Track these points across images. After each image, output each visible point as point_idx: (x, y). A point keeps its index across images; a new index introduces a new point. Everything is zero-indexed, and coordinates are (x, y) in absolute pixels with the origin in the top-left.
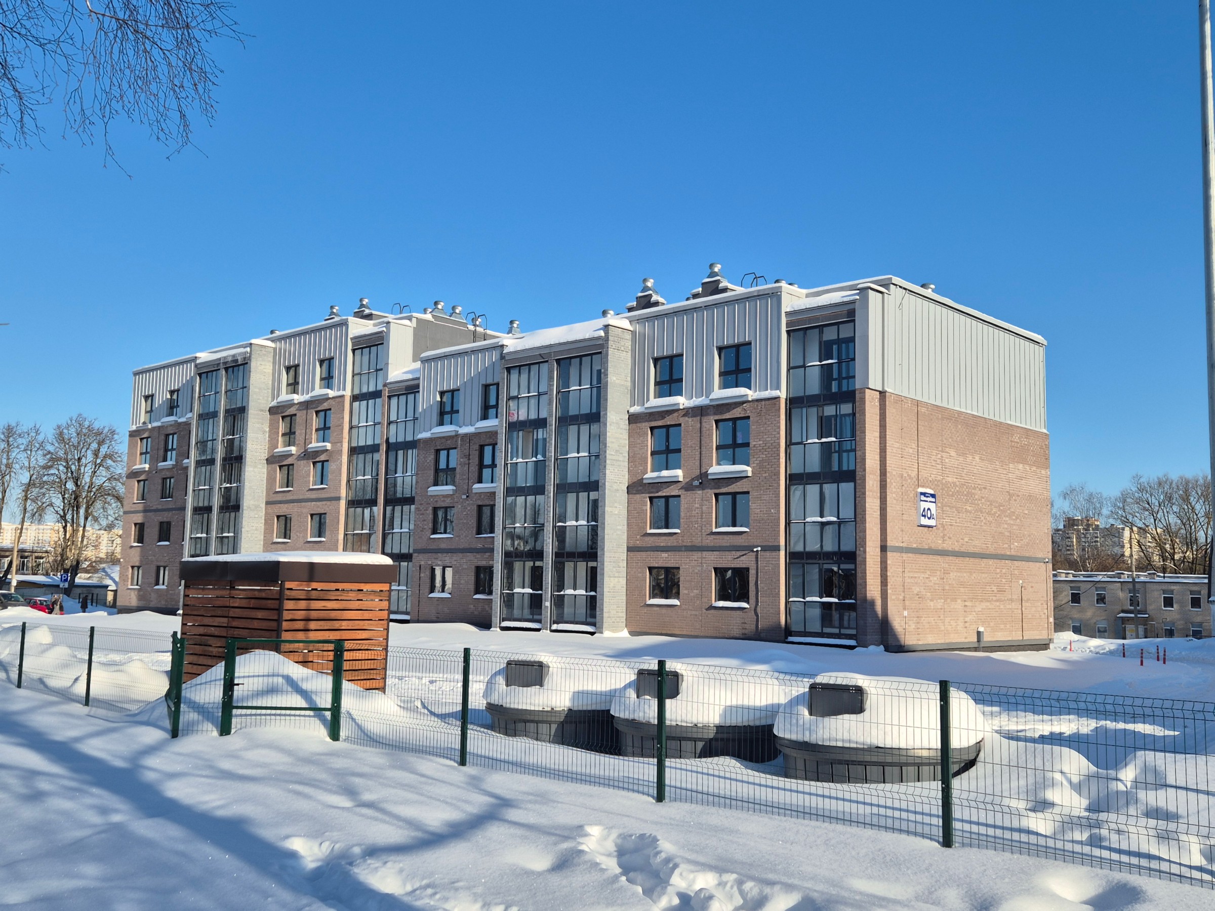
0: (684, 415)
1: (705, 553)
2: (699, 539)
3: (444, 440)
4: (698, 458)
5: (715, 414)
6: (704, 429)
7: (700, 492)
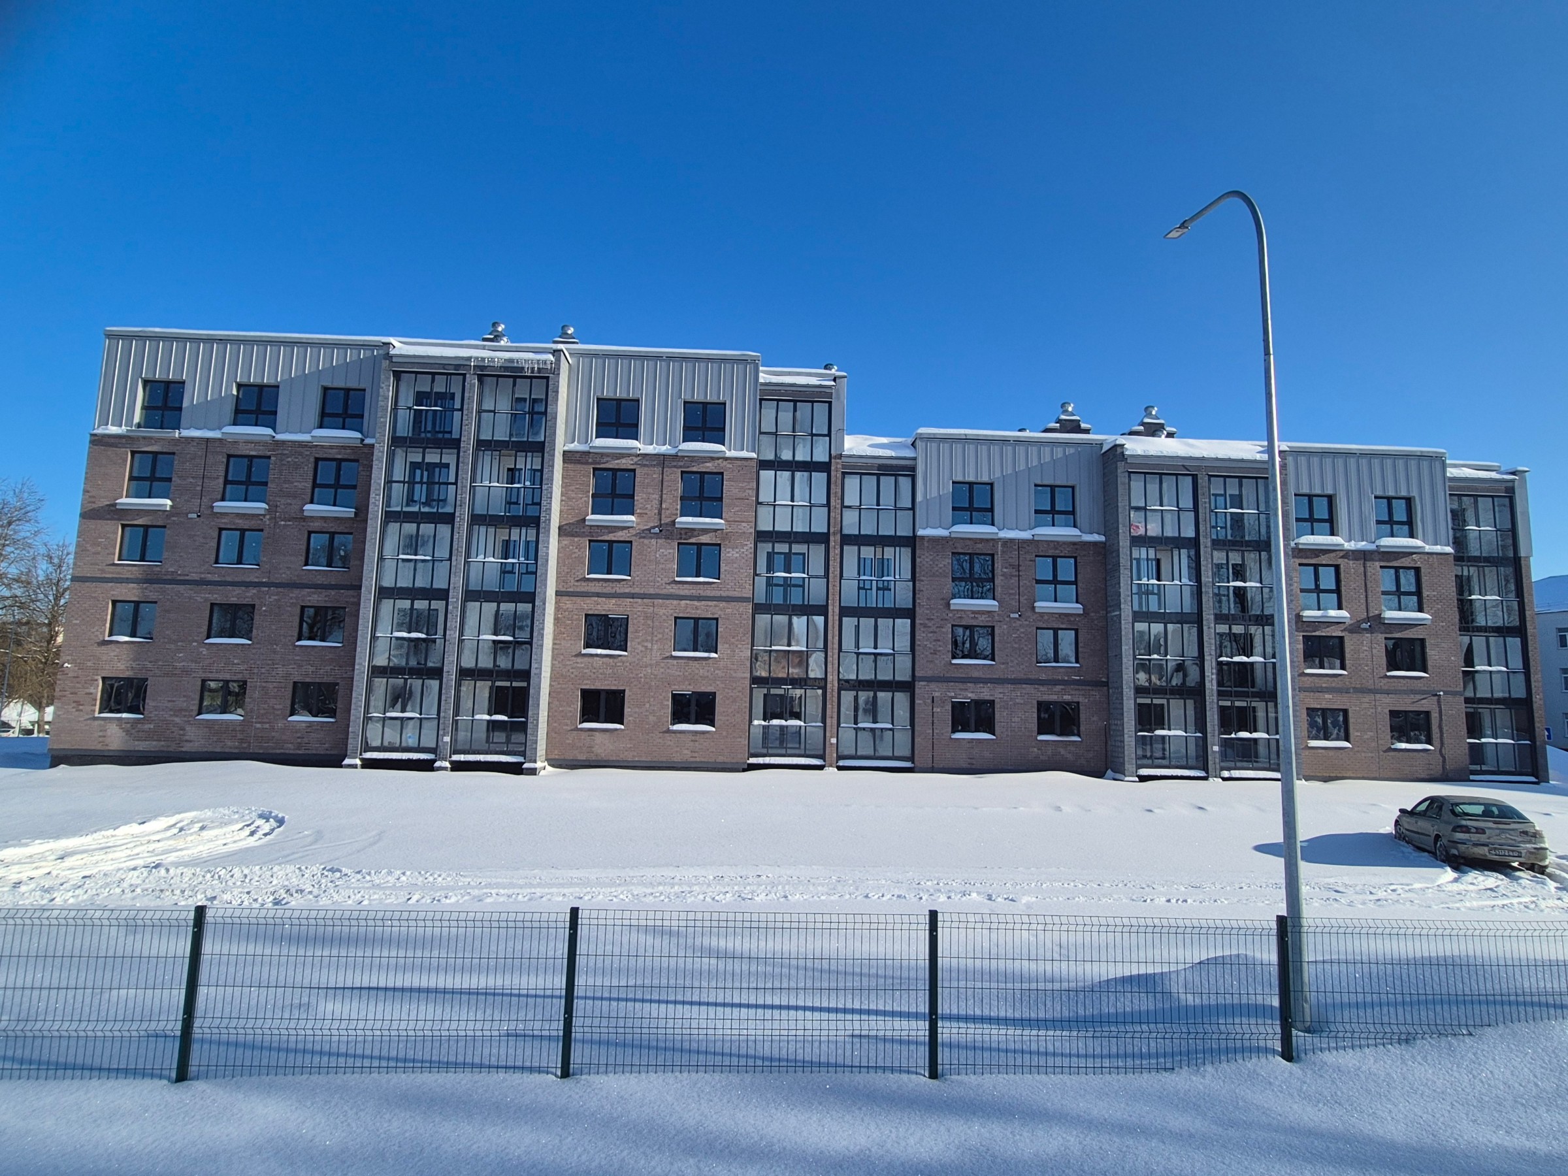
0: (1342, 557)
1: (1378, 696)
2: (1371, 682)
3: (969, 543)
4: (1363, 601)
5: (1380, 560)
6: (1369, 574)
7: (1369, 635)
